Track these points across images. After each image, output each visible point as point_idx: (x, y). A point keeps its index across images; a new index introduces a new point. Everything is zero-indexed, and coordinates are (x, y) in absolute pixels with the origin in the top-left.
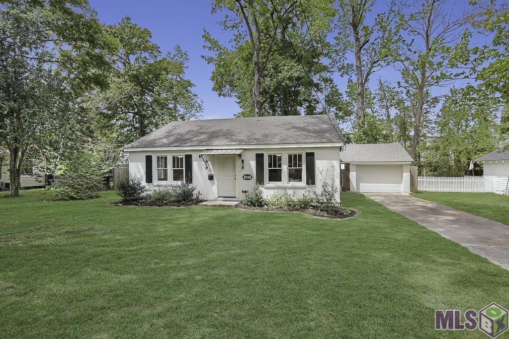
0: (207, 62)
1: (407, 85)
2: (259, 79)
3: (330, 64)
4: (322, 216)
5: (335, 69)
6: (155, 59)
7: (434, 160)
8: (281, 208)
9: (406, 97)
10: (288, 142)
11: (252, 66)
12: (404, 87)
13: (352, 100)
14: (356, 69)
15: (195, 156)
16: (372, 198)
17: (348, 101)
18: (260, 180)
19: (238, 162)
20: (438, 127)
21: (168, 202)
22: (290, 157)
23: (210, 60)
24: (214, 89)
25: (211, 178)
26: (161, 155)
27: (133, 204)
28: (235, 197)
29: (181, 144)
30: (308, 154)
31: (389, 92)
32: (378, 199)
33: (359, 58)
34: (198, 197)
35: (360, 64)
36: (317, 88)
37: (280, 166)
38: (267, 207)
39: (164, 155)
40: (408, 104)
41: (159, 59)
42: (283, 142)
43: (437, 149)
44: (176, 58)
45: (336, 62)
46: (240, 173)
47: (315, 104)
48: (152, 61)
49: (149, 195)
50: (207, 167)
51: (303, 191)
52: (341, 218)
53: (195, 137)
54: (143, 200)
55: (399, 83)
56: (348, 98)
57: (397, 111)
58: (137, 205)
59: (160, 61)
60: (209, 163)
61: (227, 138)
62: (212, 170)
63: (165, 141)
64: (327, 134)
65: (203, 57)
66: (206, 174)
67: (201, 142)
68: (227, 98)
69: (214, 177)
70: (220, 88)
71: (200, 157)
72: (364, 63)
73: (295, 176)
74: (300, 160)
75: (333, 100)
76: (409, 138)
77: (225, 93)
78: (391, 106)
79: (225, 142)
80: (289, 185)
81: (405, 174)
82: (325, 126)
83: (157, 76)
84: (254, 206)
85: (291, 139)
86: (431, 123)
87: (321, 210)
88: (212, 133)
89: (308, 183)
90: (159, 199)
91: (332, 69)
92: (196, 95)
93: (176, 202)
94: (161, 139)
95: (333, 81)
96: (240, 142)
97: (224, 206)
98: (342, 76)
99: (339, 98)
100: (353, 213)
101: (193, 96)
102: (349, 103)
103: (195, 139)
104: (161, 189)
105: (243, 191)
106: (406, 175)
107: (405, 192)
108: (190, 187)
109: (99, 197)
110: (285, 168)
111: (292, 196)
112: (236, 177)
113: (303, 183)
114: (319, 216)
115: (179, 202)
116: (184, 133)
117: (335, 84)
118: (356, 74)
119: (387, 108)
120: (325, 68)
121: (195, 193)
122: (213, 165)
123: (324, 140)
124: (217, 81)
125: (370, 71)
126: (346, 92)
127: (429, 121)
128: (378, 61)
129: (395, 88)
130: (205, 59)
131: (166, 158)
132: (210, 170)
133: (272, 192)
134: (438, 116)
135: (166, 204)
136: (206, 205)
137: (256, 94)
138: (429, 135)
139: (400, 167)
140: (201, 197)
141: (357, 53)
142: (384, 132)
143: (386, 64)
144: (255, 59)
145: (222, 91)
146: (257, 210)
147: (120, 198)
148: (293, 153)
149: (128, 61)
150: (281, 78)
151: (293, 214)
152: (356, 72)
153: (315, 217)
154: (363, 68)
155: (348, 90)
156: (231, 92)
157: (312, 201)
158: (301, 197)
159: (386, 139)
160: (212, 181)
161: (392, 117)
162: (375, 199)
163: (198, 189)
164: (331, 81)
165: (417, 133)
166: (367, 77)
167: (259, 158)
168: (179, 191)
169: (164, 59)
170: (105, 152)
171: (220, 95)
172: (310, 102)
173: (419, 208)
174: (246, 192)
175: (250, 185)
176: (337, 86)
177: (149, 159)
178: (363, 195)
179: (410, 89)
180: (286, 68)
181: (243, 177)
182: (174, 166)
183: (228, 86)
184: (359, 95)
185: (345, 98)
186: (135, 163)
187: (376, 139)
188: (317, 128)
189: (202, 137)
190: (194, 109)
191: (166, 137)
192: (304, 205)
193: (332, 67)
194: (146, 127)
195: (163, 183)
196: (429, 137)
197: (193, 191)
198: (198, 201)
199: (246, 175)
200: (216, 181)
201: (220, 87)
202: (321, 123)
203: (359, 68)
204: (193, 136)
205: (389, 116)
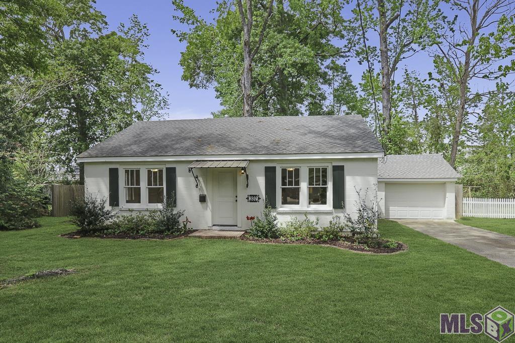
0: (179, 39)
1: (440, 77)
2: (250, 65)
3: (346, 46)
4: (363, 250)
5: (353, 53)
6: (100, 33)
7: (476, 177)
8: (303, 240)
9: (439, 94)
10: (308, 152)
11: (240, 46)
12: (436, 80)
13: (368, 96)
14: (379, 54)
15: (180, 169)
16: (411, 226)
17: (363, 97)
18: (271, 203)
19: (241, 179)
20: (479, 133)
21: (146, 232)
22: (311, 171)
23: (182, 37)
24: (185, 78)
25: (203, 199)
26: (130, 167)
27: (96, 236)
28: (236, 226)
29: (160, 152)
30: (335, 168)
31: (417, 86)
32: (418, 228)
33: (384, 40)
34: (185, 226)
35: (386, 47)
36: (324, 78)
37: (297, 183)
38: (284, 239)
39: (134, 167)
40: (441, 102)
41: (105, 32)
42: (302, 152)
43: (480, 161)
44: (132, 32)
45: (355, 44)
46: (242, 194)
47: (320, 100)
48: (94, 36)
49: (115, 223)
50: (197, 185)
51: (329, 218)
52: (388, 252)
53: (177, 143)
54: (110, 230)
55: (430, 74)
56: (362, 93)
57: (426, 111)
58: (102, 237)
59: (108, 37)
60: (200, 179)
61: (224, 146)
62: (204, 188)
63: (135, 148)
64: (359, 142)
65: (174, 32)
66: (196, 194)
67: (187, 151)
68: (201, 89)
69: (208, 199)
70: (192, 76)
71: (190, 171)
72: (391, 46)
73: (317, 197)
74: (325, 176)
75: (344, 96)
76: (443, 147)
77: (198, 83)
78: (420, 104)
79: (222, 150)
80: (309, 209)
81: (448, 195)
82: (352, 131)
83: (105, 58)
84: (266, 237)
85: (312, 147)
86: (471, 128)
87: (359, 243)
88: (199, 138)
89: (335, 207)
90: (132, 229)
91: (348, 54)
92: (159, 85)
93: (157, 232)
94: (130, 145)
95: (345, 69)
96: (244, 152)
97: (225, 237)
98: (361, 64)
99: (353, 93)
100: (400, 247)
101: (156, 86)
102: (364, 99)
103: (178, 146)
104: (134, 215)
105: (248, 218)
106: (450, 197)
107: (448, 219)
108: (174, 212)
109: (40, 226)
110: (304, 187)
111: (315, 223)
112: (238, 199)
113: (329, 206)
114: (358, 249)
115: (161, 232)
116: (161, 138)
117: (348, 74)
118: (379, 62)
119: (415, 107)
120: (338, 53)
121: (181, 220)
122: (206, 182)
123: (357, 150)
124: (188, 66)
125: (398, 56)
126: (360, 84)
127: (469, 125)
128: (410, 43)
129: (425, 80)
130: (177, 34)
131: (138, 172)
132: (201, 189)
133: (288, 218)
134: (480, 118)
135: (143, 236)
136: (199, 237)
137: (246, 85)
138: (469, 143)
139: (441, 185)
140: (189, 226)
141: (383, 33)
142: (410, 139)
143: (421, 48)
144: (244, 36)
145: (195, 80)
146: (272, 243)
147: (74, 228)
148: (315, 166)
149: (61, 34)
150: (283, 65)
151: (321, 247)
152: (379, 59)
153: (354, 251)
154: (389, 53)
155: (363, 82)
156: (207, 81)
157: (341, 230)
158: (327, 225)
159: (414, 148)
160: (204, 204)
161: (420, 119)
162: (416, 228)
163: (186, 214)
164: (343, 69)
165: (455, 141)
166: (395, 64)
167: (270, 173)
168: (158, 217)
169: (113, 34)
170: (32, 162)
171: (191, 86)
172: (314, 97)
173: (479, 239)
174: (252, 218)
175: (258, 209)
176: (351, 76)
177: (114, 174)
178: (397, 222)
179: (445, 82)
180: (289, 50)
181: (248, 198)
182: (149, 184)
183: (202, 74)
184: (383, 89)
185: (360, 93)
186: (93, 179)
187: (401, 149)
188: (343, 133)
189: (187, 143)
190: (156, 105)
191: (135, 143)
192: (333, 236)
193: (349, 51)
194: (89, 128)
195: (135, 206)
196: (468, 146)
197: (180, 216)
198: (188, 232)
199: (251, 196)
200: (209, 204)
201: (191, 74)
202: (346, 126)
203: (384, 53)
204: (173, 143)
205: (416, 117)
